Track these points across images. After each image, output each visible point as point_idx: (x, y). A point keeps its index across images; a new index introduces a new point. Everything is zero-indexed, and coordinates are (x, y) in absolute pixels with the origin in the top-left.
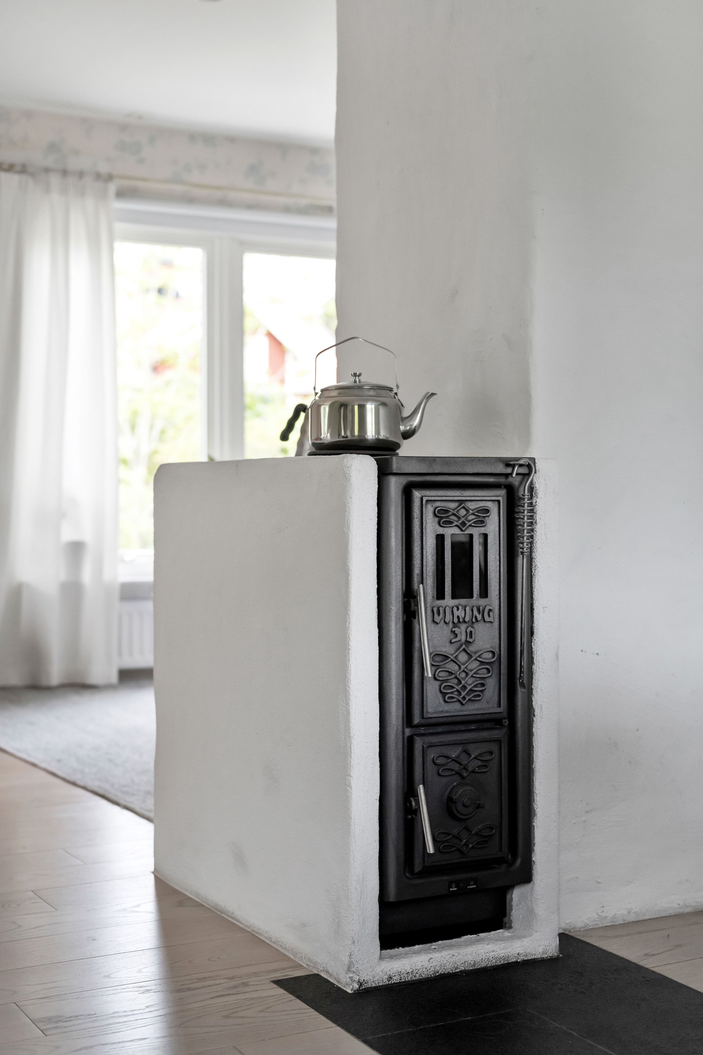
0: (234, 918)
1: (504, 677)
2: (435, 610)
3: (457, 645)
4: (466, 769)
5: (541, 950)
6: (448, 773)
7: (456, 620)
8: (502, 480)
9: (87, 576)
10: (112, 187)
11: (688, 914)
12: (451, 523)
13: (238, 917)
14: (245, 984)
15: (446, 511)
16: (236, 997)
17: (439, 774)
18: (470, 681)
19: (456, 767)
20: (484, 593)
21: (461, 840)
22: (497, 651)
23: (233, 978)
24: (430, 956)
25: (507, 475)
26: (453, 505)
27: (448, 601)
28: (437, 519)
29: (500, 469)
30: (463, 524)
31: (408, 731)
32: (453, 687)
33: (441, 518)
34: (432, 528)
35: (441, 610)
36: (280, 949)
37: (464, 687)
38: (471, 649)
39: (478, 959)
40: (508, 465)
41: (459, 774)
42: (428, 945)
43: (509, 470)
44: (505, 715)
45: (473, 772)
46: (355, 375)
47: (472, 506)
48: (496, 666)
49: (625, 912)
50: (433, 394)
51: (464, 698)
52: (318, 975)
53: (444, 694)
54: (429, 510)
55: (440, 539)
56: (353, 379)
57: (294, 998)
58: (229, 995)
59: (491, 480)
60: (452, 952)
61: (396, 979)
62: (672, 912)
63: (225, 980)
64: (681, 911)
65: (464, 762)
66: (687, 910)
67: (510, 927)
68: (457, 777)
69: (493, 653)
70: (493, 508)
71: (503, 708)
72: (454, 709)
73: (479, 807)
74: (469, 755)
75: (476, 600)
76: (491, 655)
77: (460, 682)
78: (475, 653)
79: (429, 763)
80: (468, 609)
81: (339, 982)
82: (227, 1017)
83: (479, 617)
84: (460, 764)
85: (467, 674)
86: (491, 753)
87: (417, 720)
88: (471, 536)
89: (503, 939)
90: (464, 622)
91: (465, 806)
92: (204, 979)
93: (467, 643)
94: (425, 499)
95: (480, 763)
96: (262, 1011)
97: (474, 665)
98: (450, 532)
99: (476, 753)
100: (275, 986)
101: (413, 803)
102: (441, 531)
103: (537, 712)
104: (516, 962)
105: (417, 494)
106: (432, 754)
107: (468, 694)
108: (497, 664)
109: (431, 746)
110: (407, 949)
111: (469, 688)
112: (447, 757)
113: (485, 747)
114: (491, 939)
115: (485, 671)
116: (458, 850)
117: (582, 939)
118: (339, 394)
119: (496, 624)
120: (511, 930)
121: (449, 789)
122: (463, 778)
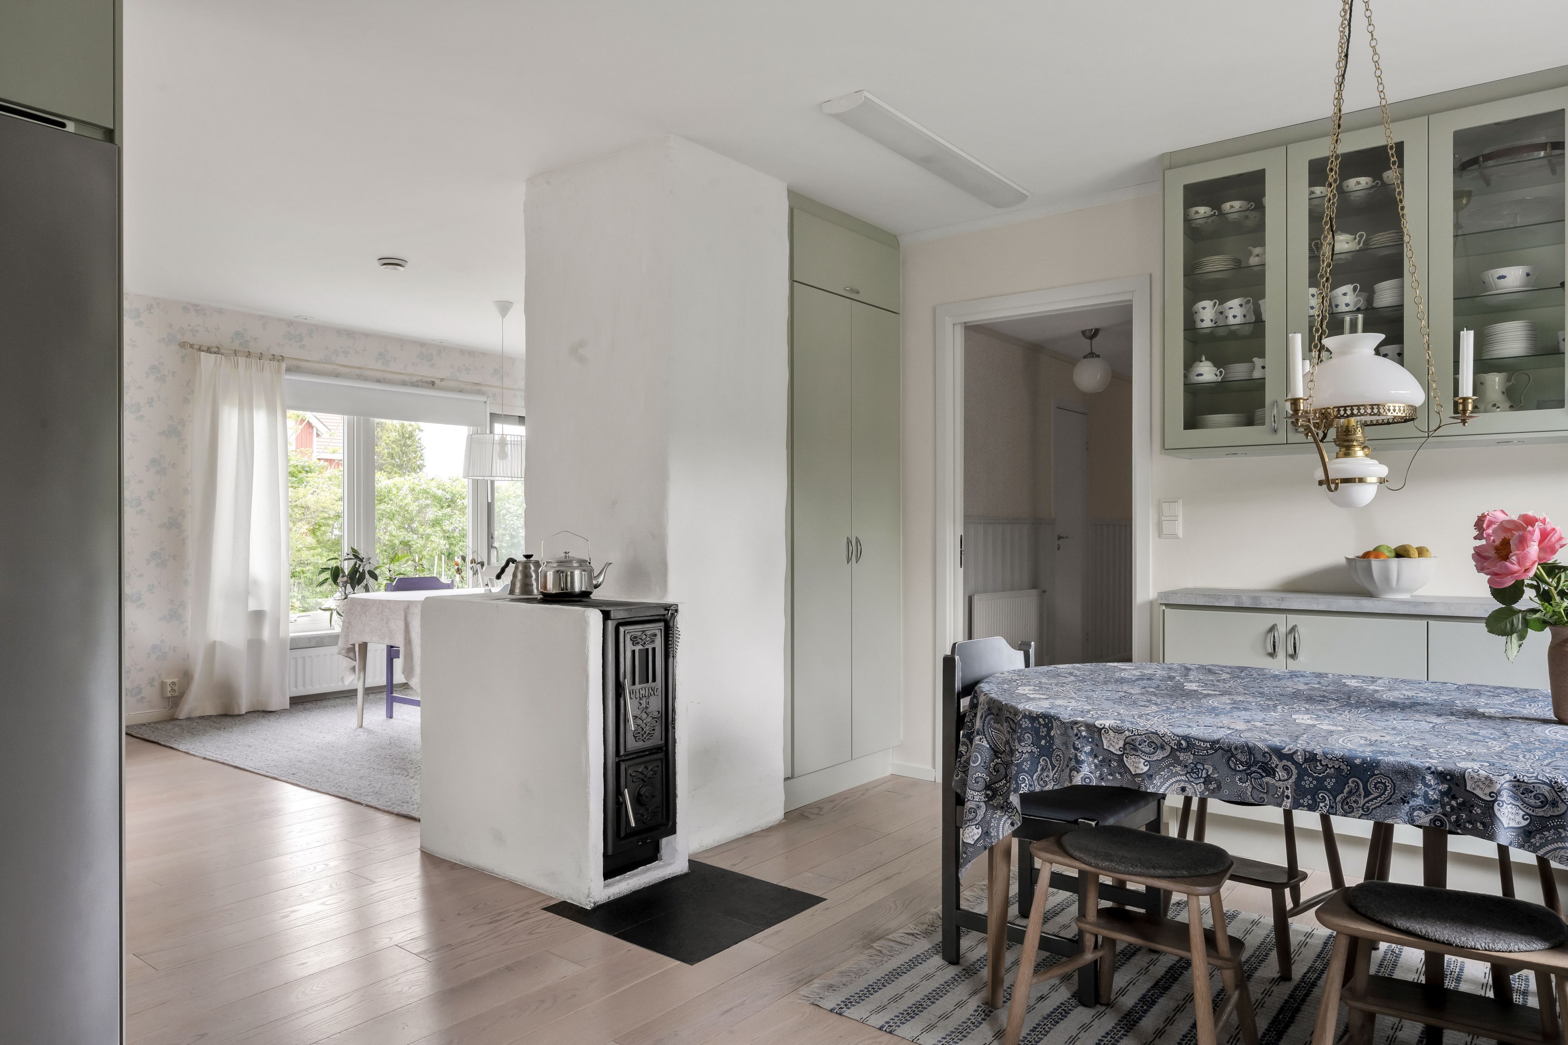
0: (494, 873)
1: (663, 724)
2: (631, 691)
3: (641, 710)
4: (646, 777)
5: (680, 870)
6: (637, 780)
7: (641, 696)
8: (662, 617)
9: (266, 634)
10: (284, 365)
11: (741, 838)
12: (638, 643)
13: (497, 873)
14: (527, 913)
15: (636, 637)
16: (527, 921)
17: (633, 781)
18: (648, 728)
19: (642, 776)
20: (654, 680)
21: (644, 816)
22: (660, 710)
23: (517, 910)
24: (628, 882)
25: (664, 615)
26: (640, 633)
27: (638, 686)
28: (632, 642)
29: (663, 612)
30: (645, 643)
31: (617, 760)
32: (640, 733)
33: (634, 641)
34: (630, 647)
35: (634, 691)
36: (534, 889)
37: (645, 732)
38: (648, 711)
39: (651, 880)
40: (666, 610)
41: (643, 780)
42: (623, 876)
43: (667, 612)
44: (664, 745)
45: (649, 778)
46: (566, 553)
47: (648, 633)
48: (660, 719)
49: (712, 841)
50: (610, 564)
51: (645, 738)
52: (565, 901)
53: (635, 737)
54: (628, 637)
55: (634, 652)
56: (564, 555)
57: (561, 917)
58: (522, 921)
59: (657, 618)
60: (638, 878)
61: (612, 898)
62: (734, 838)
63: (515, 912)
64: (738, 836)
65: (645, 773)
66: (740, 836)
67: (661, 859)
68: (641, 782)
69: (659, 712)
70: (658, 632)
71: (663, 742)
72: (640, 745)
73: (653, 796)
74: (648, 769)
75: (650, 684)
76: (657, 713)
77: (643, 729)
78: (650, 713)
79: (629, 777)
80: (647, 689)
81: (581, 904)
82: (530, 934)
83: (652, 693)
84: (643, 774)
85: (646, 725)
86: (658, 766)
87: (622, 753)
88: (647, 650)
89: (661, 867)
90: (645, 696)
91: (647, 797)
92: (501, 914)
93: (646, 708)
94: (626, 631)
95: (652, 772)
96: (548, 927)
97: (649, 719)
98: (637, 648)
99: (651, 767)
100: (545, 912)
101: (621, 799)
102: (634, 648)
103: (677, 741)
104: (669, 879)
105: (622, 629)
106: (630, 771)
107: (647, 736)
108: (660, 718)
109: (630, 766)
110: (612, 879)
111: (647, 732)
112: (637, 772)
113: (655, 764)
114: (654, 868)
115: (655, 722)
116: (643, 821)
117: (695, 860)
118: (558, 565)
119: (660, 696)
120: (662, 861)
121: (638, 790)
122: (644, 781)
